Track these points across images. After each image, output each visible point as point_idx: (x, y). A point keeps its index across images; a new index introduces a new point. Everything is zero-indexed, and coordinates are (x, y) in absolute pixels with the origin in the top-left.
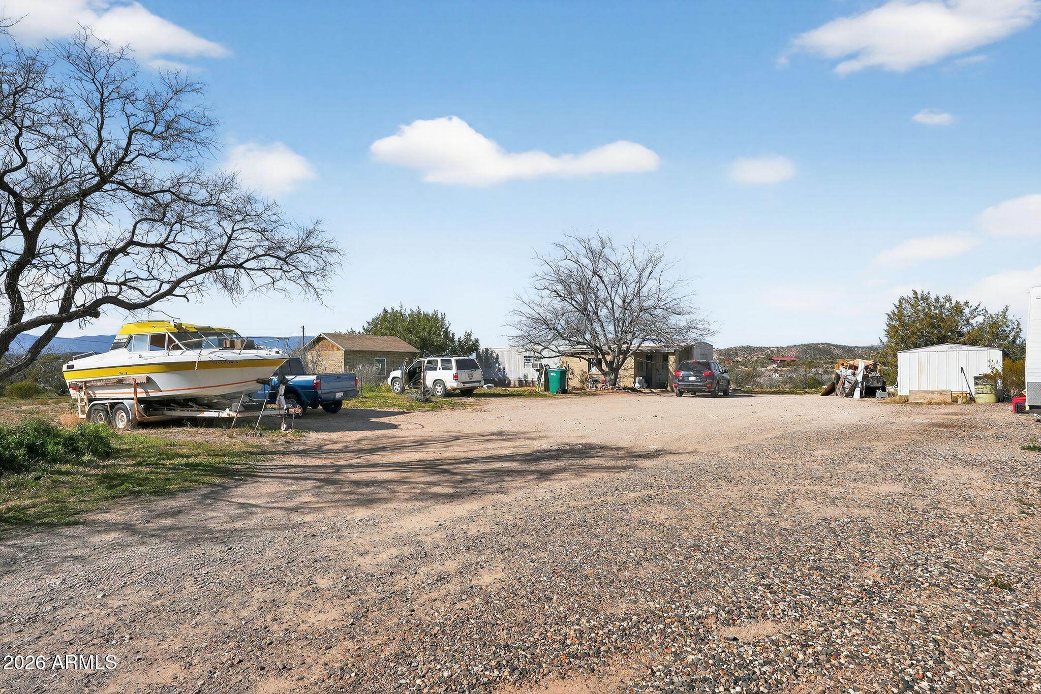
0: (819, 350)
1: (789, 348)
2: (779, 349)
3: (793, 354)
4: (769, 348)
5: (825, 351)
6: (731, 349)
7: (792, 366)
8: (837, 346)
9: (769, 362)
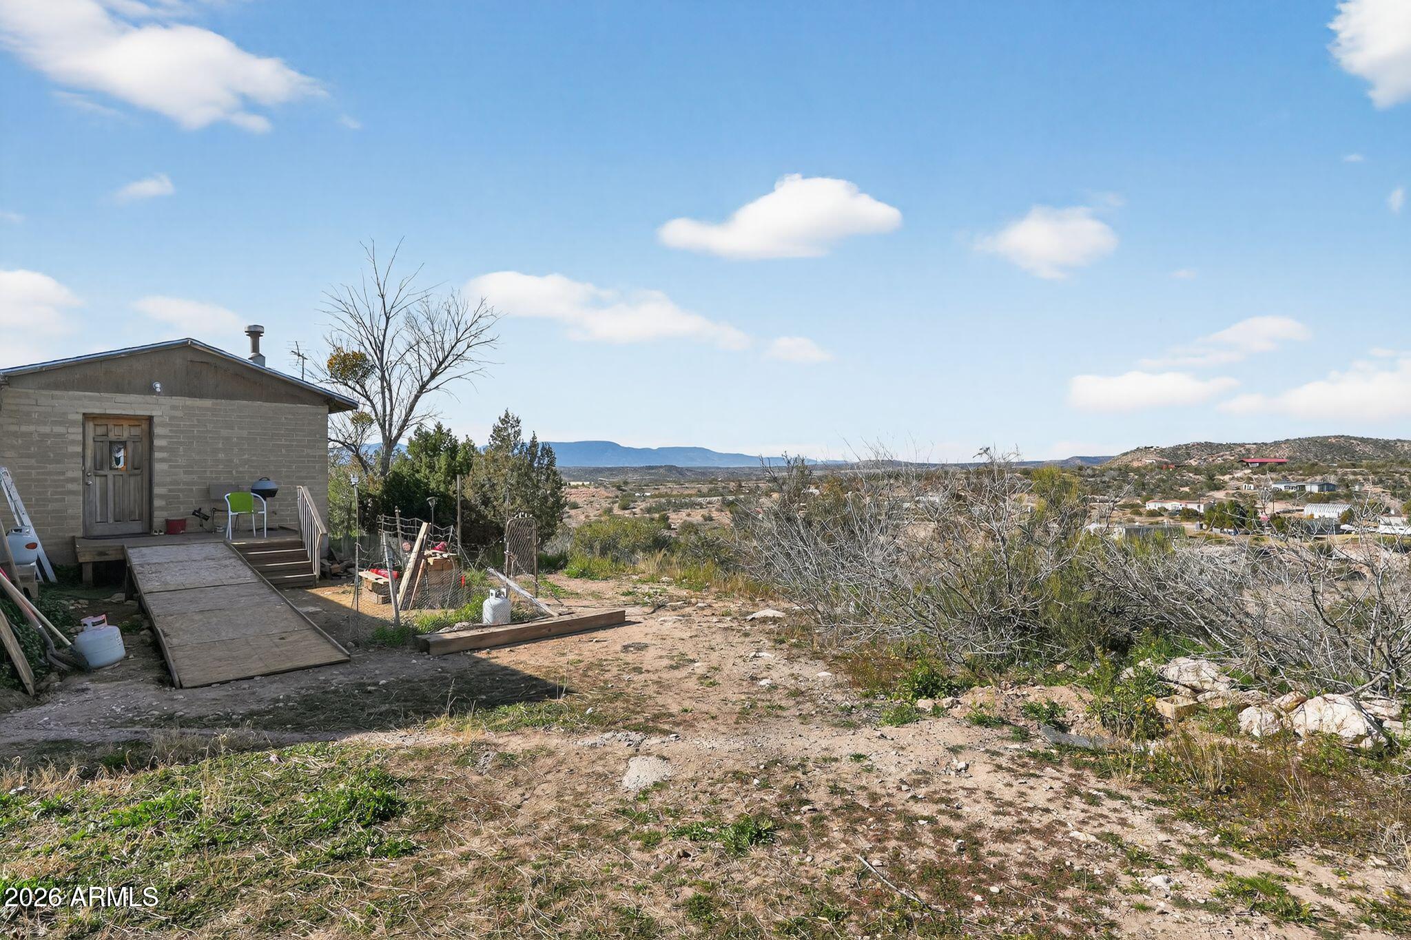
0: (1331, 446)
1: (1277, 444)
2: (1261, 447)
3: (1283, 454)
4: (1242, 445)
5: (1341, 448)
6: (1178, 448)
7: (1280, 472)
8: (1363, 440)
9: (1239, 465)
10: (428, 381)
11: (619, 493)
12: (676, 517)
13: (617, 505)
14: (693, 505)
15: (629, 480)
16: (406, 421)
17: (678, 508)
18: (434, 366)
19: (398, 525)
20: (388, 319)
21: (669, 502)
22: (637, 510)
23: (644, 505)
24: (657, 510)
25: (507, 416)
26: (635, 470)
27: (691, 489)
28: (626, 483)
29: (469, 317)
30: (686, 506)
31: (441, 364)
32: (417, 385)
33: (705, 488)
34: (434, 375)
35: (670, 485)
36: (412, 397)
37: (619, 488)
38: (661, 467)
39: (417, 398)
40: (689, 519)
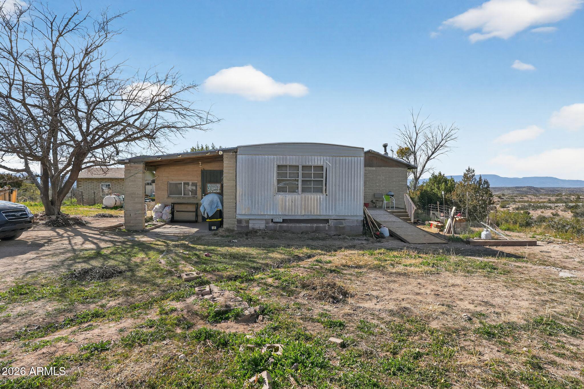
10: (431, 156)
11: (499, 200)
12: (534, 213)
13: (499, 205)
14: (545, 207)
15: (505, 194)
16: (422, 171)
17: (535, 208)
18: (433, 150)
19: (438, 207)
20: (417, 134)
21: (530, 205)
22: (510, 208)
23: (514, 206)
24: (522, 209)
25: (469, 169)
26: (509, 189)
27: (544, 199)
28: (503, 195)
29: (447, 131)
30: (541, 207)
31: (436, 149)
32: (426, 158)
33: (553, 199)
34: (433, 153)
35: (530, 196)
36: (425, 162)
37: (500, 197)
38: (524, 187)
39: (426, 162)
40: (542, 214)
